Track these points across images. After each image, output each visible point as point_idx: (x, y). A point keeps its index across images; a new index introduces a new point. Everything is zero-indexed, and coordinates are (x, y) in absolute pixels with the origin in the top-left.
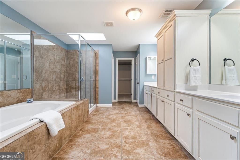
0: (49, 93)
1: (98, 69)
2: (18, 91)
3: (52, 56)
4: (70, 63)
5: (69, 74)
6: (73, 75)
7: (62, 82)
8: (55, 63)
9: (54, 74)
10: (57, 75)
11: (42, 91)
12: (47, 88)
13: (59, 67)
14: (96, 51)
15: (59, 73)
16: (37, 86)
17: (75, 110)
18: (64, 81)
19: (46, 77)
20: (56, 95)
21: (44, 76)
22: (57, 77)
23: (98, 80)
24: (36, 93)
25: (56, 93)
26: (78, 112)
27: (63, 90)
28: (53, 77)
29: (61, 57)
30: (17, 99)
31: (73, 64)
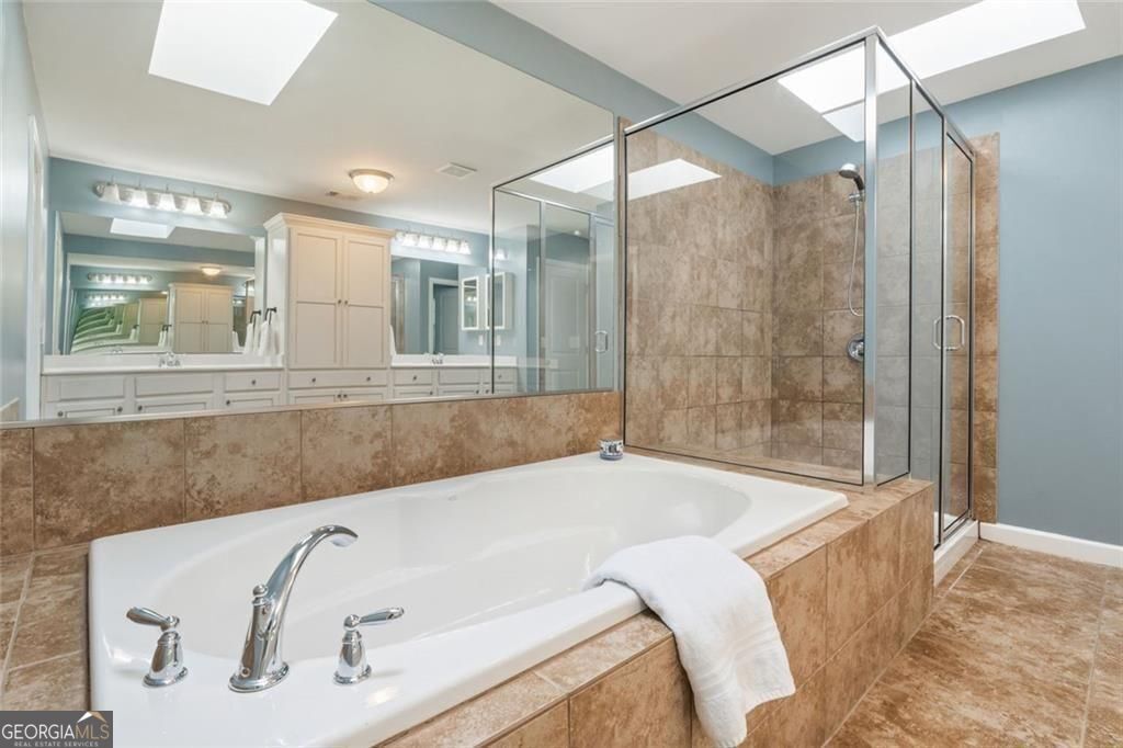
0: (690, 415)
1: (988, 272)
2: (573, 398)
3: (703, 227)
4: (790, 258)
5: (784, 318)
6: (808, 325)
7: (747, 362)
8: (715, 262)
9: (715, 320)
10: (725, 325)
11: (661, 407)
12: (684, 393)
13: (735, 283)
14: (976, 144)
15: (736, 317)
16: (641, 380)
17: (848, 554)
18: (761, 356)
19: (678, 338)
20: (723, 432)
21: (668, 329)
22: (725, 337)
23: (994, 353)
24: (637, 412)
25: (721, 420)
26: (866, 572)
27: (753, 405)
28: (707, 336)
29: (746, 230)
30: (566, 433)
31: (806, 262)
